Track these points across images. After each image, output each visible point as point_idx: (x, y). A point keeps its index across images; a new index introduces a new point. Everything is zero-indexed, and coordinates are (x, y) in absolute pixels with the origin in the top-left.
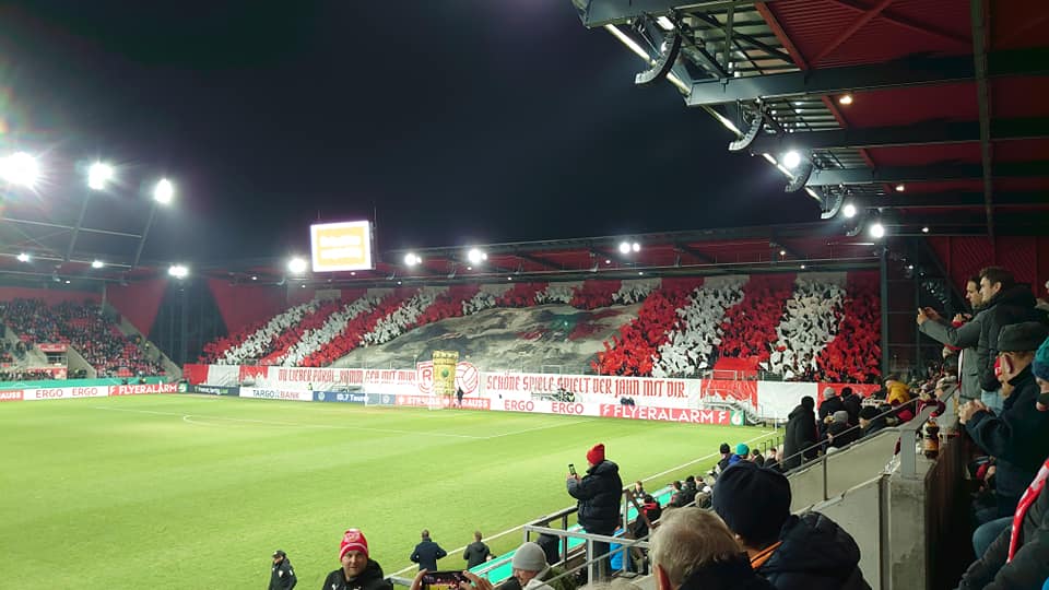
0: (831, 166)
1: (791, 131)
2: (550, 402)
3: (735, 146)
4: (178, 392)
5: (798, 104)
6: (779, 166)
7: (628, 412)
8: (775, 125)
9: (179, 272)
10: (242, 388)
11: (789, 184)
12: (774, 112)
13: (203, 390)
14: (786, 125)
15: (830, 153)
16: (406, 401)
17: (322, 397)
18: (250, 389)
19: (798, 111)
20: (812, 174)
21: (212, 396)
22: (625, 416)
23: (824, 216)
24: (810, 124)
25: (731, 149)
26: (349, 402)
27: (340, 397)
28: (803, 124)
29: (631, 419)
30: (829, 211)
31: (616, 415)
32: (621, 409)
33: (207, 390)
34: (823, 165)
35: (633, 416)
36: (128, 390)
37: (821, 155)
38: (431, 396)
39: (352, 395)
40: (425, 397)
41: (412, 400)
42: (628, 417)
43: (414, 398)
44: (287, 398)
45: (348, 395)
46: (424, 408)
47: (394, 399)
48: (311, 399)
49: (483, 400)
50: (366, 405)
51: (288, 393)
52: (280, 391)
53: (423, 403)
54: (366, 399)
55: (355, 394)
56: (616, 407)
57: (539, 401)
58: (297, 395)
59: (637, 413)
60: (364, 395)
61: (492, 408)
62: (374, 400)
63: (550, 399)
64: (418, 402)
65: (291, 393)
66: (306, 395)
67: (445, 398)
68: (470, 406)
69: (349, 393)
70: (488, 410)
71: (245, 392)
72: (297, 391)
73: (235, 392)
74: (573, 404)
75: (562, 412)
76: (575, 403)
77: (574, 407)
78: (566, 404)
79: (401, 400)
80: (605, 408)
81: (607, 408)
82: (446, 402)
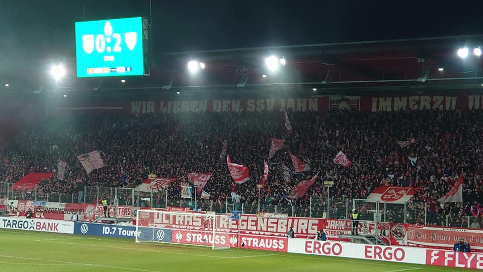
2: (363, 246)
7: (463, 260)
16: (185, 237)
17: (84, 229)
22: (457, 265)
26: (117, 237)
27: (106, 230)
29: (466, 268)
31: (446, 264)
32: (454, 256)
35: (469, 266)
38: (214, 232)
39: (120, 229)
40: (208, 234)
41: (192, 237)
42: (463, 266)
43: (194, 235)
44: (44, 230)
45: (115, 228)
46: (206, 248)
47: (170, 234)
48: (73, 233)
49: (278, 240)
50: (137, 241)
51: (44, 223)
52: (36, 220)
53: (205, 240)
54: (137, 234)
55: (125, 228)
56: (447, 253)
57: (349, 244)
58: (55, 227)
59: (474, 261)
60: (134, 229)
61: (289, 250)
62: (147, 234)
63: (363, 241)
64: (199, 238)
65: (49, 224)
66: (66, 226)
67: (231, 236)
68: (262, 247)
69: (117, 227)
70: (284, 252)
72: (56, 222)
74: (391, 249)
75: (378, 258)
76: (394, 248)
77: (392, 251)
78: (383, 247)
79: (179, 236)
80: (433, 254)
81: (435, 255)
82: (233, 241)
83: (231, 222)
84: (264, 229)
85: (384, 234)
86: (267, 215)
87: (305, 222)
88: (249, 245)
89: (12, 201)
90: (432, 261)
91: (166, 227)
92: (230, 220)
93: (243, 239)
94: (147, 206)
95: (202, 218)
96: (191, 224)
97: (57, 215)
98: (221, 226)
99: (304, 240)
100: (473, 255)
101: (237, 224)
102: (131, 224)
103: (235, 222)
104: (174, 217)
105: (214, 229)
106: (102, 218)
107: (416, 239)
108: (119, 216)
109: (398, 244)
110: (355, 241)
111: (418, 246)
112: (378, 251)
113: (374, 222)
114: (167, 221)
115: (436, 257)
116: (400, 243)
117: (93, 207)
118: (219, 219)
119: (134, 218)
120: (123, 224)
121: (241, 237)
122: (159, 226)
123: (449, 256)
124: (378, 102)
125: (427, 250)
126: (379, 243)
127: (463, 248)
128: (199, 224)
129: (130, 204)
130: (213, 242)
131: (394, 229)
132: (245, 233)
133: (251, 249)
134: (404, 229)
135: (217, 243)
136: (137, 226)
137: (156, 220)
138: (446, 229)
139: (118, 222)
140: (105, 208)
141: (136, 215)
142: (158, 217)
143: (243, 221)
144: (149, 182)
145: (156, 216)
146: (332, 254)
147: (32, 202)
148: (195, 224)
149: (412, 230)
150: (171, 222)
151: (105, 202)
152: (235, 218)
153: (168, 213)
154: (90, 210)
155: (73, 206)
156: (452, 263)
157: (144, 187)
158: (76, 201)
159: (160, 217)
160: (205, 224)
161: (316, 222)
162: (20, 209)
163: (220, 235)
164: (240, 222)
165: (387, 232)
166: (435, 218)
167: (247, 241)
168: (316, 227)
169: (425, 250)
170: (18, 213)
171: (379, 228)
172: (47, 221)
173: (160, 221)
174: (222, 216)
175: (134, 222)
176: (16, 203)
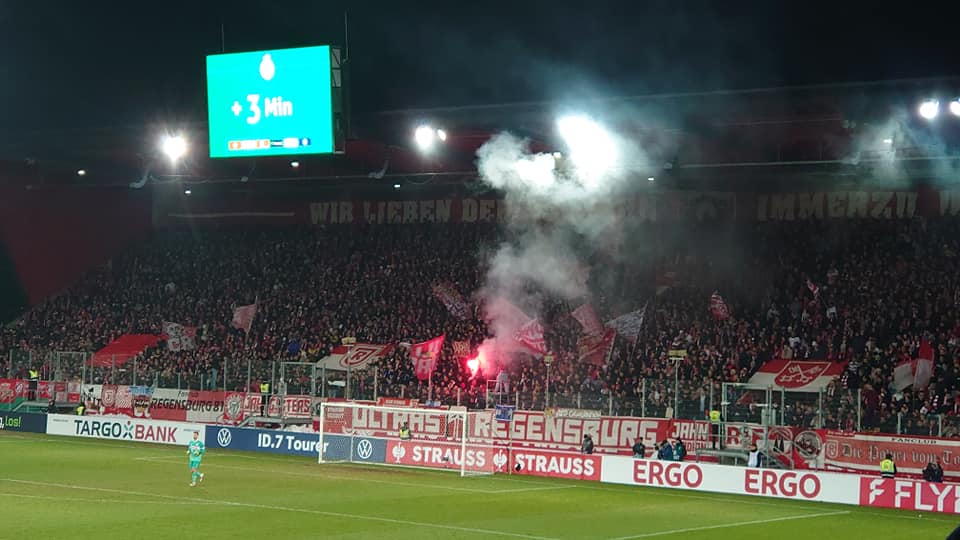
2: (742, 470)
7: (929, 497)
10: (51, 417)
16: (409, 453)
17: (224, 439)
18: (71, 418)
22: (918, 506)
26: (285, 453)
27: (264, 440)
29: (935, 512)
31: (898, 504)
32: (912, 490)
35: (940, 508)
38: (464, 445)
39: (290, 438)
40: (452, 448)
41: (423, 453)
42: (930, 508)
43: (427, 449)
44: (150, 439)
45: (281, 437)
46: (449, 472)
47: (381, 448)
49: (584, 458)
50: (320, 461)
51: (151, 428)
52: (135, 422)
53: (447, 460)
54: (321, 447)
55: (298, 436)
56: (899, 484)
57: (715, 466)
58: (171, 434)
59: (951, 499)
60: (316, 438)
61: (604, 478)
62: (339, 448)
64: (437, 455)
65: (159, 429)
67: (496, 451)
68: (554, 471)
69: (285, 434)
70: (595, 481)
71: (59, 425)
72: (172, 424)
73: (35, 424)
74: (794, 475)
75: (769, 493)
76: (800, 474)
77: (797, 480)
78: (779, 473)
79: (398, 452)
80: (872, 486)
81: (877, 487)
82: (500, 460)
83: (495, 425)
84: (557, 437)
85: (782, 449)
86: (562, 412)
87: (634, 424)
88: (530, 468)
89: (90, 386)
90: (872, 499)
91: (376, 434)
92: (494, 422)
93: (518, 456)
94: (340, 395)
95: (442, 418)
96: (420, 429)
97: (173, 411)
98: (477, 433)
100: (948, 488)
101: (507, 428)
102: (310, 430)
103: (503, 426)
104: (390, 416)
105: (464, 439)
106: (256, 417)
107: (841, 458)
108: (289, 414)
109: (807, 467)
110: (726, 461)
111: (845, 471)
112: (770, 479)
113: (763, 426)
114: (377, 425)
115: (880, 492)
116: (811, 466)
117: (239, 398)
118: (472, 421)
119: (315, 418)
120: (295, 429)
121: (515, 453)
122: (362, 434)
123: (904, 489)
124: (770, 203)
125: (862, 479)
126: (772, 465)
128: (436, 429)
130: (461, 463)
131: (799, 438)
132: (521, 445)
133: (533, 476)
134: (818, 440)
135: (470, 464)
136: (321, 433)
137: (356, 422)
138: (897, 440)
139: (285, 426)
140: (262, 399)
141: (318, 413)
142: (360, 417)
143: (517, 423)
144: (344, 351)
145: (355, 414)
146: (683, 486)
147: (128, 388)
148: (429, 429)
149: (835, 440)
150: (385, 426)
151: (265, 388)
152: (504, 418)
153: (378, 408)
154: (234, 403)
155: (203, 395)
156: (908, 503)
157: (334, 362)
158: (207, 389)
159: (364, 417)
160: (447, 428)
161: (655, 425)
162: (105, 401)
163: (476, 449)
164: (512, 425)
165: (787, 445)
167: (526, 461)
168: (653, 435)
169: (857, 478)
170: (102, 409)
171: (771, 437)
172: (156, 424)
173: (363, 423)
174: (480, 414)
175: (316, 426)
176: (98, 390)
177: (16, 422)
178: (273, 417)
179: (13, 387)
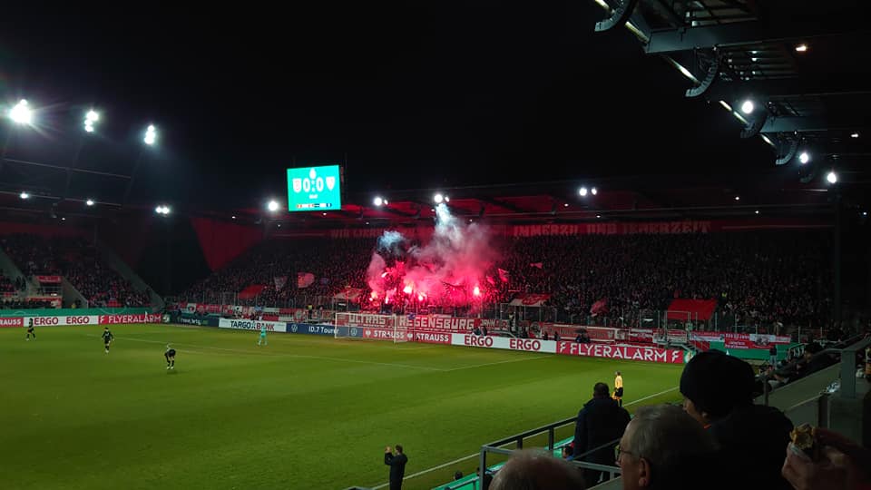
0: (786, 114)
1: (748, 79)
2: (509, 339)
3: (692, 93)
4: (162, 322)
5: (754, 52)
6: (736, 114)
7: (584, 350)
8: (731, 73)
9: (163, 210)
10: (221, 320)
11: (745, 131)
12: (730, 61)
13: (185, 321)
14: (741, 73)
15: (785, 100)
16: (373, 333)
17: (295, 329)
18: (229, 320)
19: (754, 59)
20: (768, 122)
21: (193, 327)
22: (580, 353)
23: (780, 162)
24: (766, 72)
25: (687, 95)
26: (320, 334)
27: (311, 329)
28: (759, 73)
29: (586, 356)
30: (784, 157)
31: (572, 352)
32: (578, 347)
33: (189, 321)
34: (779, 113)
35: (589, 354)
36: (117, 320)
37: (776, 103)
38: (395, 329)
39: (323, 328)
40: (391, 331)
41: (378, 333)
42: (584, 354)
43: (380, 332)
45: (319, 328)
46: (389, 340)
47: (361, 332)
48: (285, 330)
49: (444, 334)
50: (335, 337)
52: (256, 322)
53: (388, 336)
54: (335, 331)
55: (326, 327)
56: (572, 344)
57: (498, 338)
58: (272, 327)
59: (593, 350)
60: (334, 328)
61: (453, 343)
62: (343, 332)
63: (509, 336)
64: (384, 335)
66: (280, 326)
67: (408, 332)
68: (432, 340)
69: (320, 326)
70: (449, 344)
71: (224, 323)
72: (273, 323)
73: (214, 323)
74: (530, 341)
75: (520, 348)
76: (533, 340)
77: (531, 343)
78: (524, 340)
79: (368, 333)
80: (561, 345)
81: (563, 346)
82: (410, 336)
84: (433, 326)
85: (525, 330)
86: (435, 316)
87: (465, 321)
88: (422, 339)
89: (238, 307)
90: (561, 351)
91: (359, 326)
92: (408, 320)
94: (344, 310)
95: (386, 319)
96: (377, 323)
97: (273, 317)
98: (401, 324)
99: (464, 335)
100: (592, 346)
101: (413, 323)
102: (331, 324)
103: (411, 321)
104: (365, 318)
105: (395, 327)
108: (322, 318)
110: (502, 335)
112: (520, 343)
114: (359, 321)
115: (564, 348)
116: (537, 337)
117: (301, 311)
118: (399, 319)
119: (333, 319)
120: (325, 324)
121: (416, 333)
122: (353, 325)
124: (519, 230)
127: (584, 339)
128: (384, 323)
129: (330, 309)
130: (394, 337)
131: (532, 326)
132: (418, 329)
133: (424, 342)
134: (539, 326)
135: (398, 337)
136: (336, 325)
137: (350, 321)
138: (571, 326)
139: (321, 322)
140: (310, 312)
141: (335, 317)
143: (417, 320)
144: (346, 291)
145: (350, 317)
146: (485, 346)
147: (254, 307)
148: (381, 323)
150: (362, 322)
151: (310, 307)
152: (411, 318)
153: (359, 315)
154: (299, 314)
155: (285, 310)
156: (576, 352)
157: (341, 296)
158: (287, 307)
159: (353, 318)
160: (388, 322)
161: (473, 320)
162: (244, 313)
163: (400, 331)
164: (415, 321)
165: (527, 329)
166: (563, 318)
167: (421, 336)
168: (472, 325)
170: (243, 316)
172: (265, 322)
173: (353, 321)
174: (401, 317)
175: (334, 322)
176: (241, 308)
177: (205, 322)
178: (314, 318)
179: (205, 307)
